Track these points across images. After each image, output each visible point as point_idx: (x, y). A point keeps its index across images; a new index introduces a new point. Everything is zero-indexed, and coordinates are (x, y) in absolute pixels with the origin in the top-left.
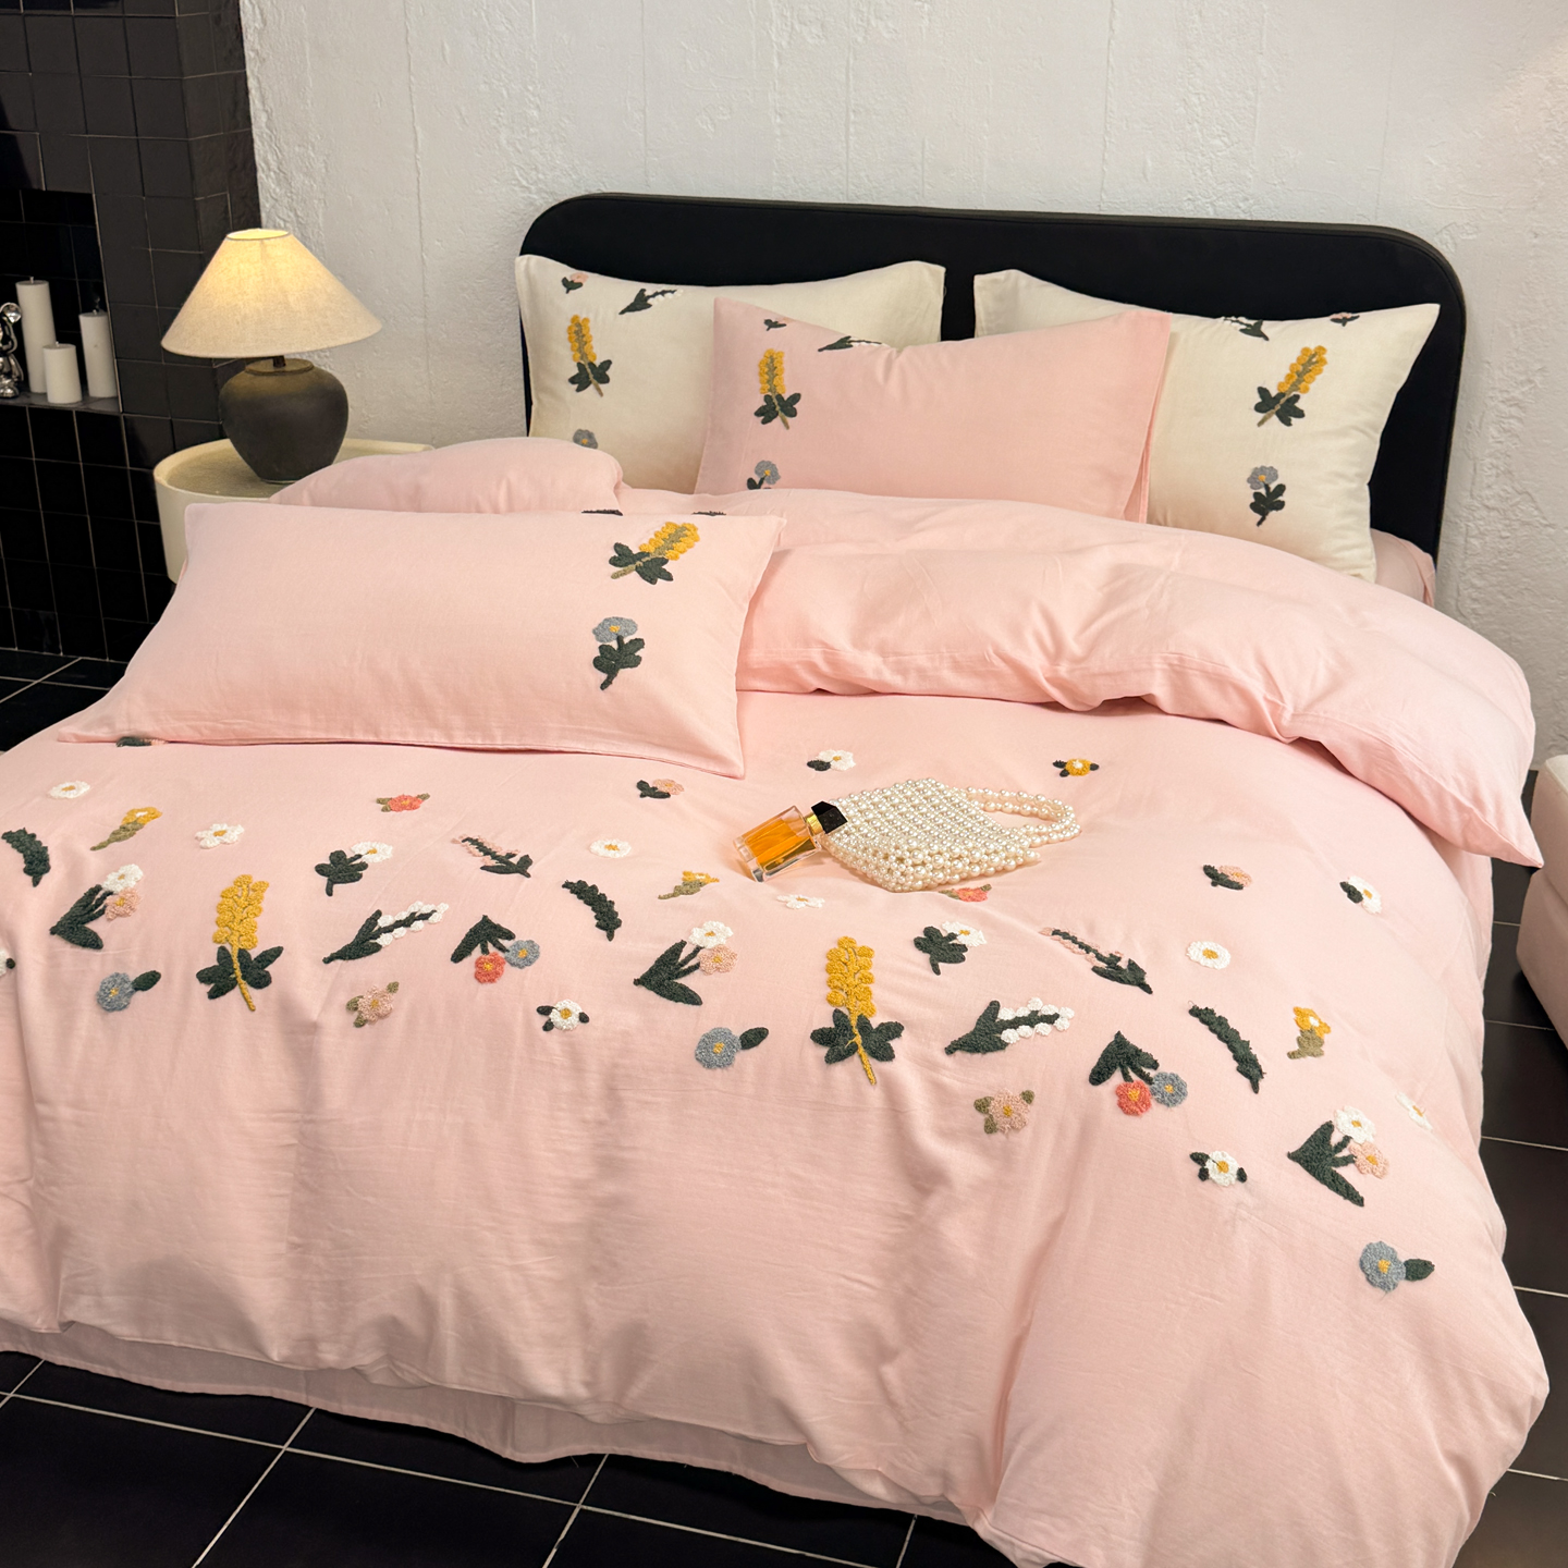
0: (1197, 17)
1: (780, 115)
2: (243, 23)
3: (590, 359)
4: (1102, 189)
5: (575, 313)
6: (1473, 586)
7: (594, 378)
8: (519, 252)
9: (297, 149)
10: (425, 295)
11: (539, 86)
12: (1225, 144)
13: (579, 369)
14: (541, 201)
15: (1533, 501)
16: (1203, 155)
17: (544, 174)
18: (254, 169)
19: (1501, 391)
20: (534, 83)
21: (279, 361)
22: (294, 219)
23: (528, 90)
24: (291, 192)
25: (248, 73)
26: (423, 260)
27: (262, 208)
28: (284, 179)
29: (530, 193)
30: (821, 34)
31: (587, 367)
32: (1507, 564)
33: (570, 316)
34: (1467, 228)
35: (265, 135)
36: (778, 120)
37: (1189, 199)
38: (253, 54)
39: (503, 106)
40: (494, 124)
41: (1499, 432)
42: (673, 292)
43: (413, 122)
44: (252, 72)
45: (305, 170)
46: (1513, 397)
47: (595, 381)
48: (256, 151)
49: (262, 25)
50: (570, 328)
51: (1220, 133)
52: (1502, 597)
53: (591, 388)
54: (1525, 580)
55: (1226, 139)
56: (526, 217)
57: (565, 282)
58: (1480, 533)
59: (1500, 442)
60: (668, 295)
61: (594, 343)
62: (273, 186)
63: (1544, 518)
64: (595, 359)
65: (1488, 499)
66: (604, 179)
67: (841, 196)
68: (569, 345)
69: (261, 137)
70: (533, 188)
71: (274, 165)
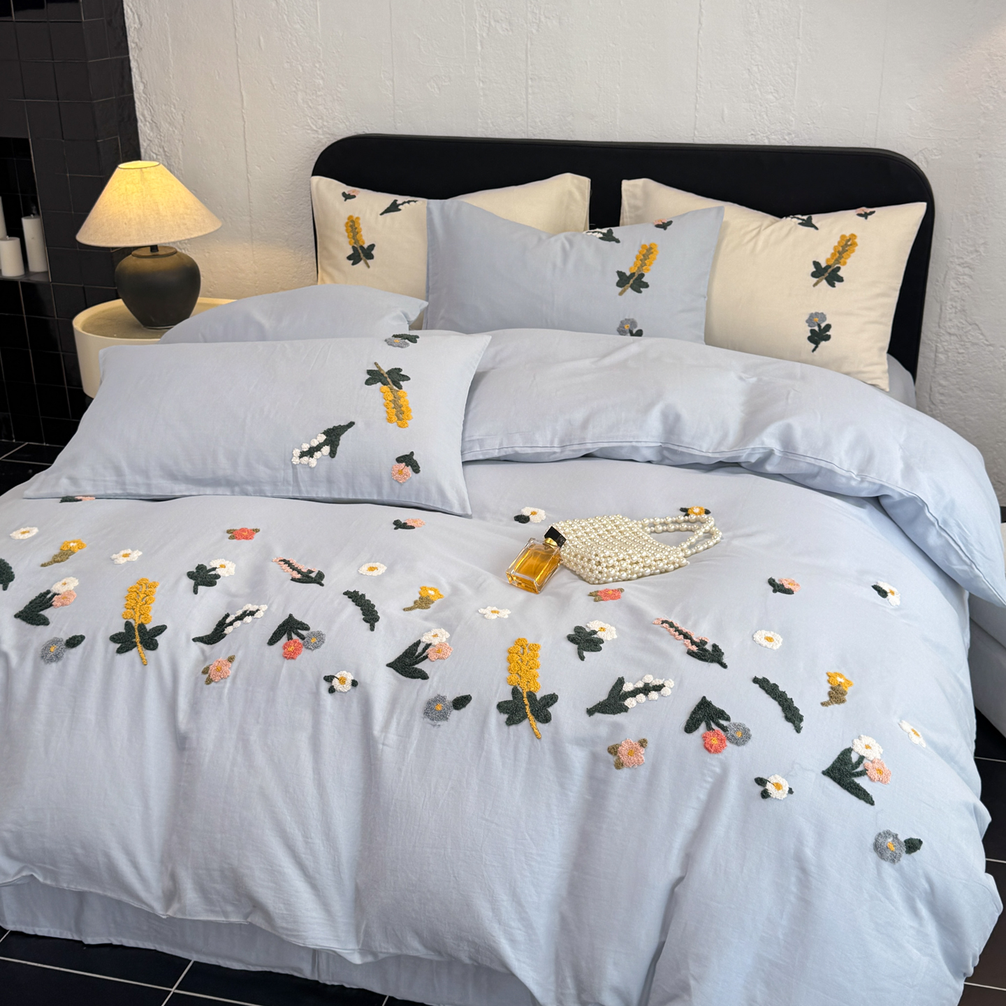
0: (756, 15)
1: (483, 82)
2: (127, 25)
3: (361, 243)
4: (695, 129)
5: (351, 214)
6: (940, 385)
7: (364, 256)
8: (311, 173)
9: (163, 107)
10: (250, 202)
11: (323, 64)
12: (776, 98)
13: (354, 250)
14: (326, 140)
15: (980, 329)
16: (761, 106)
17: (327, 122)
18: (135, 120)
19: (958, 258)
20: (320, 62)
21: (154, 248)
22: (163, 153)
23: (316, 67)
24: (161, 136)
25: (131, 58)
26: (248, 180)
27: (141, 147)
28: (155, 126)
29: (318, 134)
30: (509, 29)
31: (359, 249)
32: (962, 371)
33: (347, 216)
34: (934, 151)
35: (142, 98)
36: (481, 85)
37: (752, 134)
38: (133, 45)
39: (300, 77)
40: (294, 89)
41: (957, 284)
42: (415, 202)
43: (240, 88)
44: (133, 56)
45: (169, 120)
46: (966, 262)
47: (364, 258)
48: (137, 109)
49: (139, 26)
50: (347, 223)
51: (773, 91)
52: (960, 392)
53: (362, 262)
54: (974, 381)
55: (776, 95)
56: (316, 150)
57: (344, 194)
58: (945, 350)
59: (958, 291)
60: (412, 203)
61: (363, 232)
62: (148, 132)
63: (987, 340)
64: (364, 243)
65: (950, 328)
66: (367, 125)
67: (523, 134)
68: (346, 234)
69: (140, 100)
70: (320, 131)
71: (149, 118)
